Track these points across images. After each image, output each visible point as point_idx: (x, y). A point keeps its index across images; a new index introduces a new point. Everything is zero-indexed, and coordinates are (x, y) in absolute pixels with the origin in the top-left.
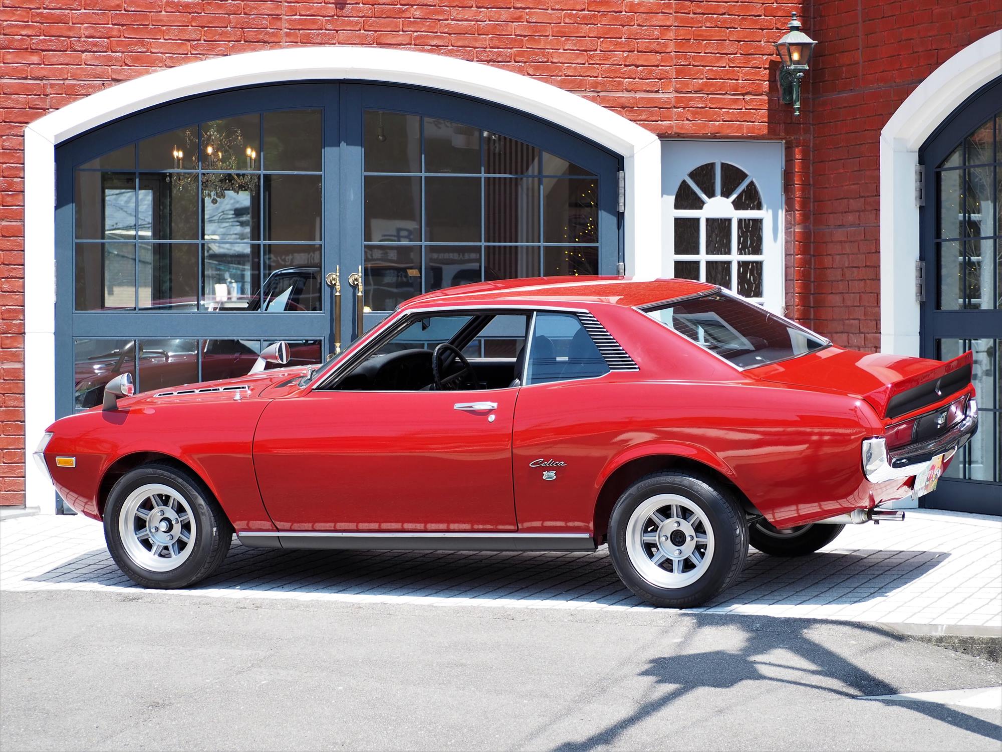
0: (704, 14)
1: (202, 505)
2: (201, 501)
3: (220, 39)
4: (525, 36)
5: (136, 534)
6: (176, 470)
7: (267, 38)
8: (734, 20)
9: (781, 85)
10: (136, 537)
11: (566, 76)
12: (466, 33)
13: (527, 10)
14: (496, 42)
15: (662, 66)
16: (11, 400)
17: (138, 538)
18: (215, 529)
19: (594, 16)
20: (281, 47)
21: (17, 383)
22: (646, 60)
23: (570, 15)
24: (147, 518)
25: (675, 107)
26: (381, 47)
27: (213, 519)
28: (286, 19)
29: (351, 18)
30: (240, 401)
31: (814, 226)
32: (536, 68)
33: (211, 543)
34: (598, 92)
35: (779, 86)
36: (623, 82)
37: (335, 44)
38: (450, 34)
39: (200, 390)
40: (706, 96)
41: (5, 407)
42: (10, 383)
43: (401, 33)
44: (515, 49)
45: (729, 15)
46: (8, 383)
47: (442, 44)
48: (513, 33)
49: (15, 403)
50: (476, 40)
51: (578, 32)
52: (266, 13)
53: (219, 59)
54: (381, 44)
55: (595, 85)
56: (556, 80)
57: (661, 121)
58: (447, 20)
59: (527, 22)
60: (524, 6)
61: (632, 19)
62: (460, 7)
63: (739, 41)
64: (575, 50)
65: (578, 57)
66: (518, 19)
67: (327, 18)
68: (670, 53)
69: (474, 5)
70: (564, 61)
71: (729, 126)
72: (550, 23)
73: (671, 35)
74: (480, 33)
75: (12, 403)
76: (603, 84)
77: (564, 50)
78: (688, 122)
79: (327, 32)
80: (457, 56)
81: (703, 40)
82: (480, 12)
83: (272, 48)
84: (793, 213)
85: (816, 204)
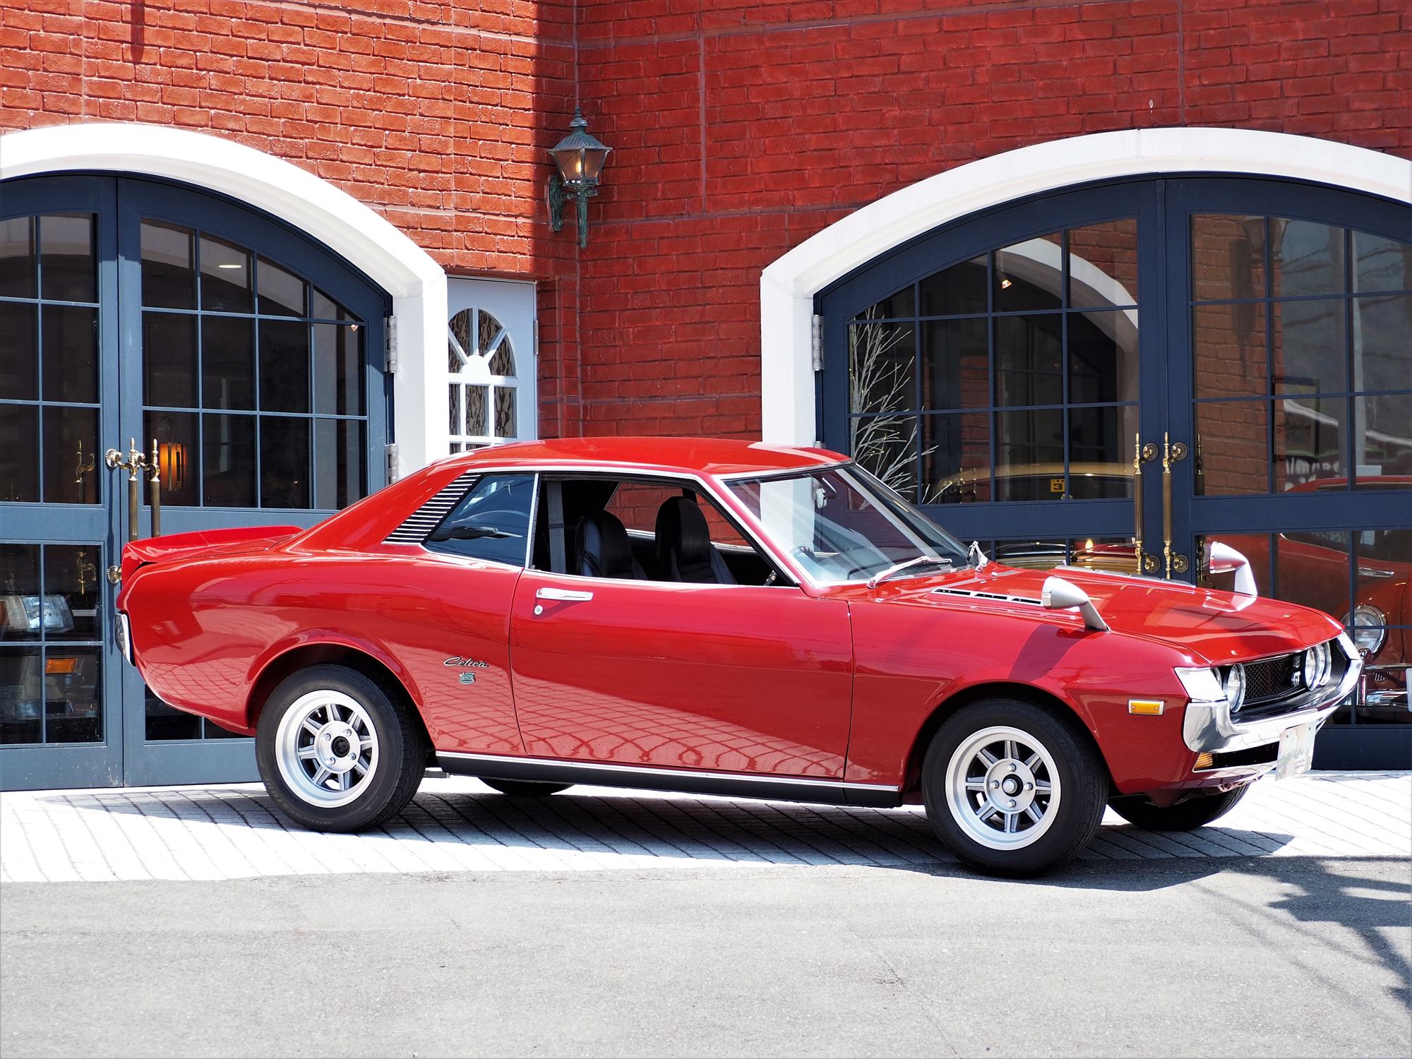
0: (479, 104)
3: (20, 105)
4: (316, 122)
7: (66, 107)
8: (506, 113)
9: (551, 206)
11: (355, 181)
12: (261, 115)
13: (318, 87)
14: (289, 130)
15: (442, 173)
19: (380, 98)
20: (81, 121)
22: (428, 164)
23: (358, 96)
25: (456, 231)
26: (179, 128)
28: (85, 81)
29: (151, 85)
31: (583, 398)
32: (327, 168)
34: (385, 205)
35: (548, 207)
36: (408, 192)
37: (133, 120)
38: (245, 114)
40: (482, 216)
43: (197, 109)
44: (307, 140)
45: (501, 106)
47: (238, 128)
48: (305, 119)
50: (271, 125)
51: (365, 121)
52: (66, 70)
53: (19, 133)
54: (180, 124)
55: (382, 195)
56: (346, 186)
57: (443, 248)
58: (241, 94)
59: (318, 103)
60: (315, 81)
61: (414, 105)
62: (254, 77)
63: (512, 143)
64: (362, 146)
65: (365, 156)
66: (308, 98)
67: (125, 83)
68: (449, 155)
69: (267, 76)
70: (353, 160)
71: (505, 259)
72: (339, 106)
73: (451, 131)
74: (274, 115)
76: (389, 194)
77: (353, 144)
78: (466, 251)
79: (127, 102)
80: (252, 146)
81: (479, 140)
82: (274, 85)
83: (71, 121)
84: (558, 380)
85: (589, 368)
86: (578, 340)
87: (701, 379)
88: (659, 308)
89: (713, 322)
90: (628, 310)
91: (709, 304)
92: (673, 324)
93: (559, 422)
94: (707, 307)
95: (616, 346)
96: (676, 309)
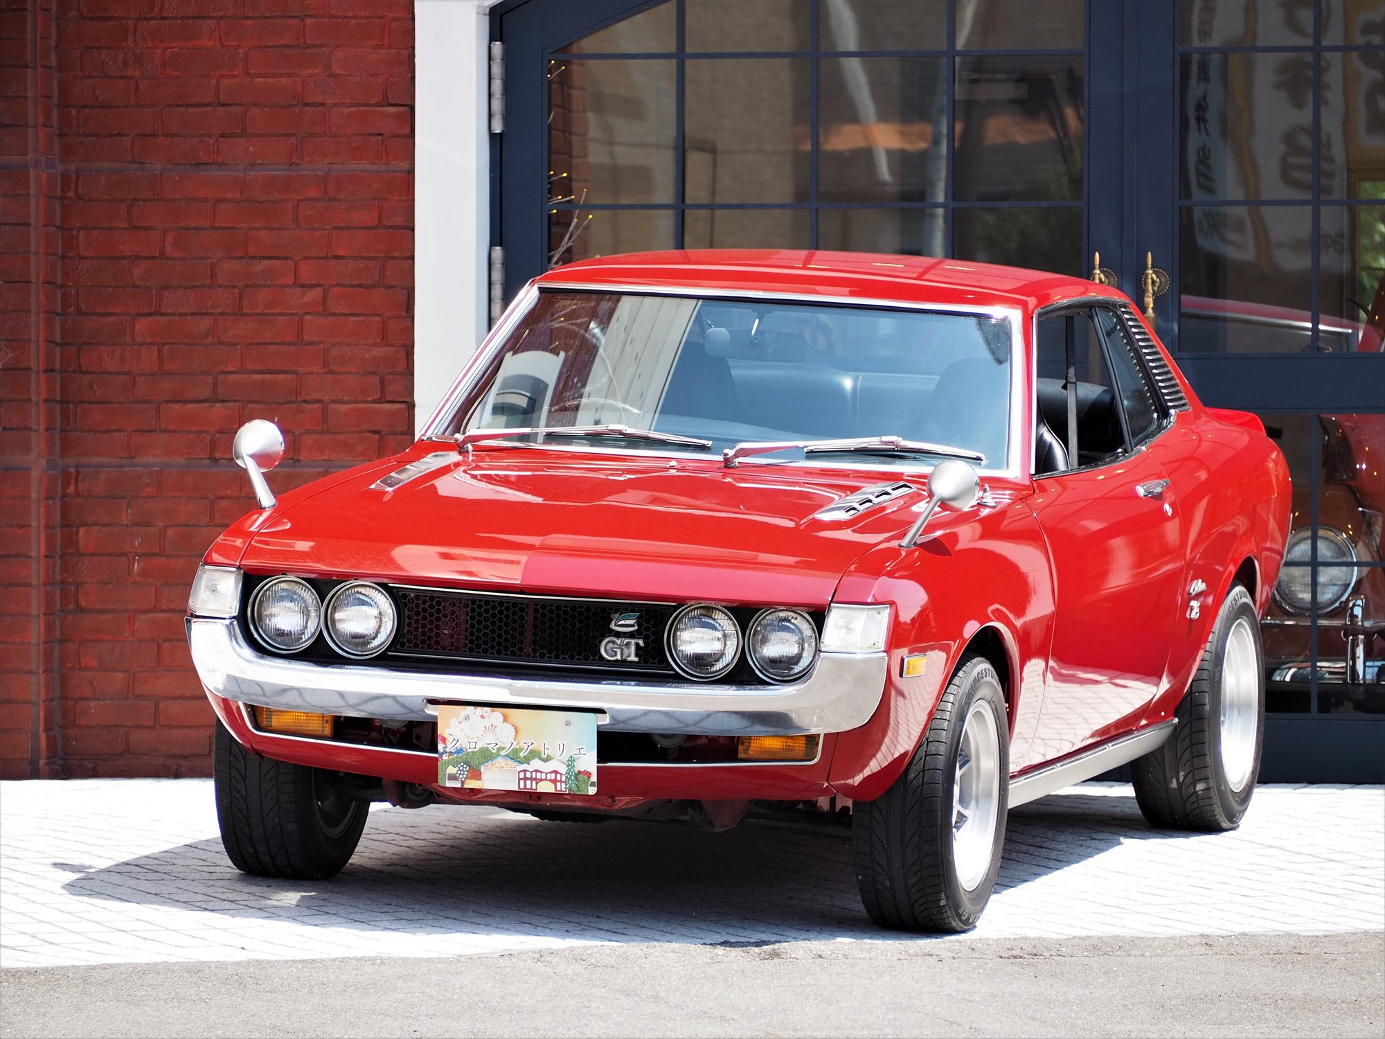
84: (30, 131)
85: (74, 111)
86: (54, 64)
87: (293, 139)
88: (213, 18)
89: (321, 46)
90: (153, 19)
91: (311, 16)
92: (239, 47)
93: (33, 201)
94: (309, 21)
95: (127, 78)
96: (248, 22)
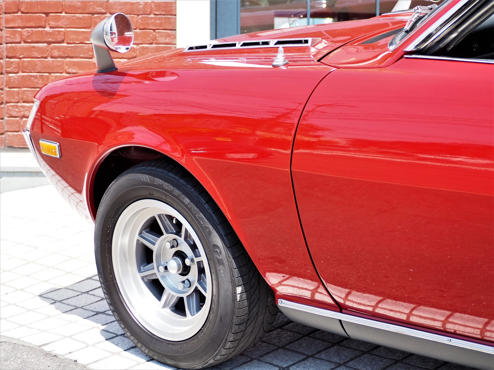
1: (217, 247)
2: (217, 240)
5: (140, 271)
6: (182, 181)
10: (139, 276)
16: (162, 36)
17: (143, 278)
18: (239, 290)
21: (169, 18)
24: (155, 248)
27: (236, 272)
30: (284, 68)
33: (233, 312)
39: (276, 41)
41: (156, 44)
42: (162, 18)
46: (159, 19)
49: (167, 40)
75: (162, 40)
